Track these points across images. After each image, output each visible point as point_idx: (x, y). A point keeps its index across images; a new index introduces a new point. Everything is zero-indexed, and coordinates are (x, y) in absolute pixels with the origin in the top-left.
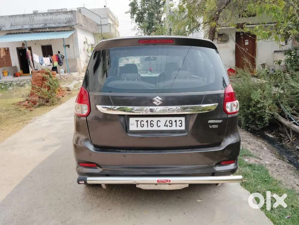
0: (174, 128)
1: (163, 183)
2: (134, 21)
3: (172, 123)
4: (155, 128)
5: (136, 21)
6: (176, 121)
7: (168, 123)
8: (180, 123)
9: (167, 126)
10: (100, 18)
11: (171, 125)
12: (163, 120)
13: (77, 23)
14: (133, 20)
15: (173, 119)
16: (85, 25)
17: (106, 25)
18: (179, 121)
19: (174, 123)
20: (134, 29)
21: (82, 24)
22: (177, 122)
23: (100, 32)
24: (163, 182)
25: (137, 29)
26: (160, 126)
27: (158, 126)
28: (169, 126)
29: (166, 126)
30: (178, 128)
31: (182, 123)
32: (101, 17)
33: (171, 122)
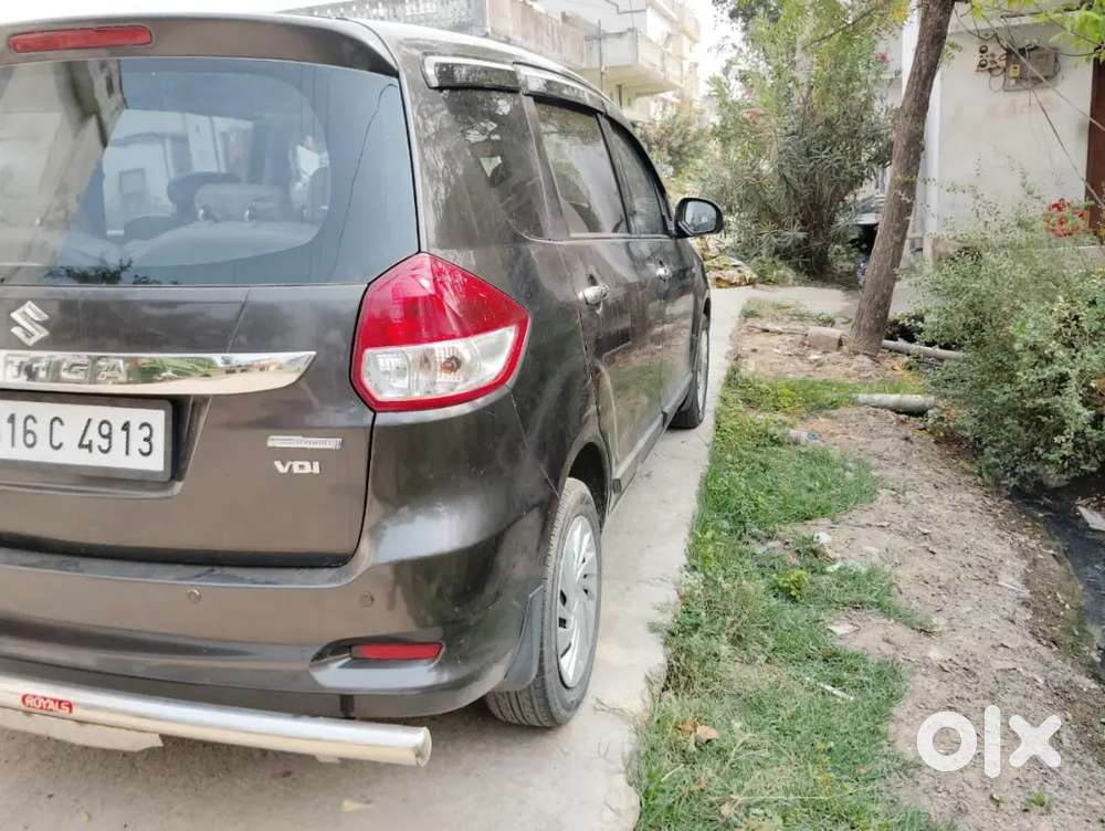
0: (117, 460)
1: (45, 712)
2: (726, 13)
3: (108, 437)
4: (42, 454)
5: (733, 15)
6: (126, 427)
7: (93, 434)
8: (145, 440)
9: (89, 447)
10: (619, 13)
11: (104, 444)
12: (75, 414)
13: (489, 30)
14: (722, 13)
15: (117, 415)
16: (526, 37)
17: (620, 35)
18: (143, 425)
19: (119, 436)
20: (721, 48)
21: (511, 35)
22: (134, 428)
23: (596, 64)
24: (41, 708)
25: (731, 48)
26: (61, 445)
27: (56, 444)
28: (100, 447)
29: (86, 446)
30: (136, 463)
31: (153, 440)
32: (621, 9)
33: (105, 429)
